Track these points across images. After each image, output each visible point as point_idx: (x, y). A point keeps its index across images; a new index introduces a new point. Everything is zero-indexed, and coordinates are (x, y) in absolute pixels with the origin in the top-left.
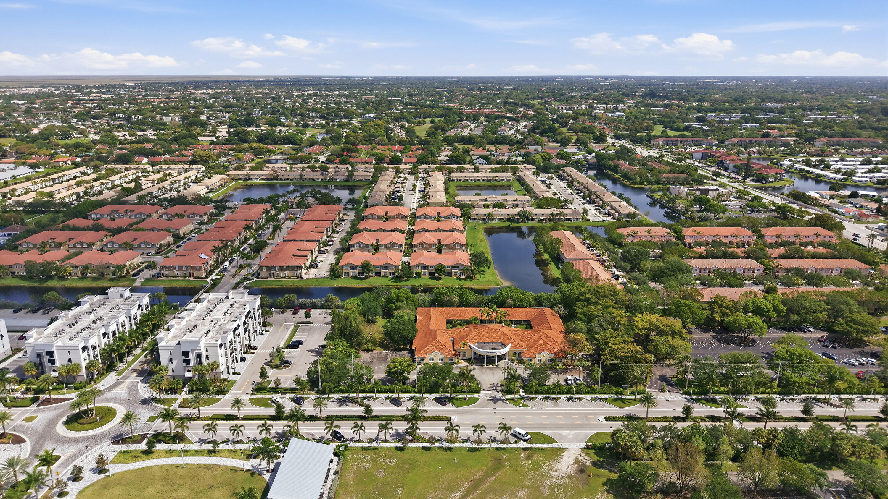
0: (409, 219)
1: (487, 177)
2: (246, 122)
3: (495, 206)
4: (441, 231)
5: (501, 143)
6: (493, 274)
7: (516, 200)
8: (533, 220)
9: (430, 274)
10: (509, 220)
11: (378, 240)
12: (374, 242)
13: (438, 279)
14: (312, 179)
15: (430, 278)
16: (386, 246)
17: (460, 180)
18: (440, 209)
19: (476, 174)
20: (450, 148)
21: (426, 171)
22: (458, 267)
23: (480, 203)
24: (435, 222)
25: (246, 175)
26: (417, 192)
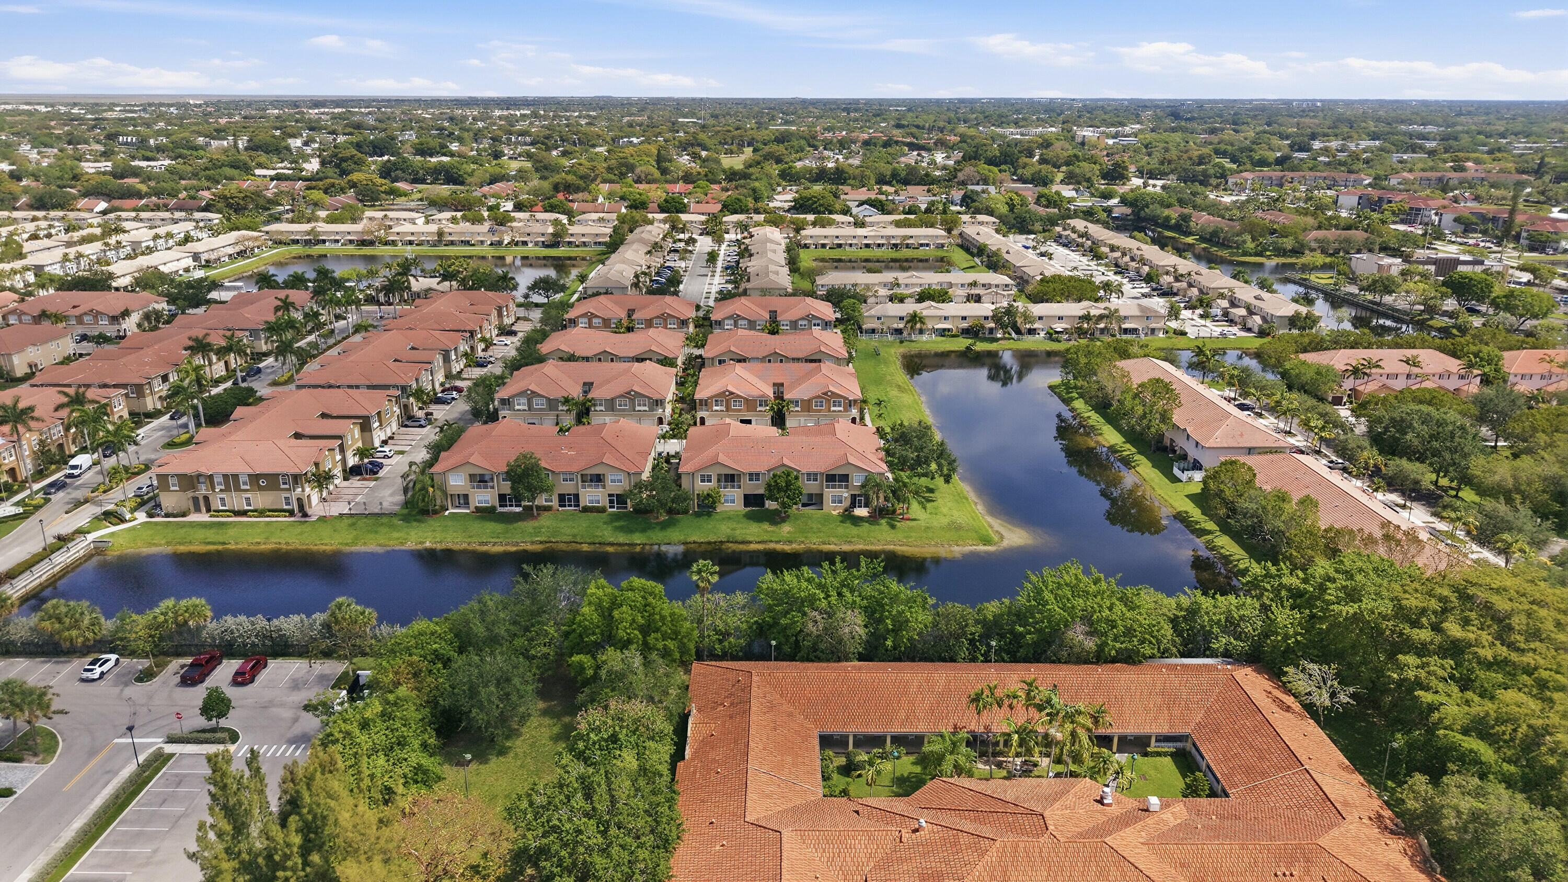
0: (691, 328)
1: (889, 237)
2: (375, 147)
3: (922, 297)
4: (783, 359)
5: (906, 182)
6: (961, 498)
7: (974, 284)
8: (1032, 332)
9: (749, 500)
10: (966, 332)
11: (588, 386)
12: (576, 392)
13: (776, 518)
14: (467, 243)
15: (750, 517)
16: (611, 405)
17: (824, 246)
18: (777, 303)
19: (861, 232)
20: (794, 188)
21: (744, 227)
22: (845, 478)
23: (883, 292)
24: (765, 336)
25: (308, 233)
26: (719, 269)
